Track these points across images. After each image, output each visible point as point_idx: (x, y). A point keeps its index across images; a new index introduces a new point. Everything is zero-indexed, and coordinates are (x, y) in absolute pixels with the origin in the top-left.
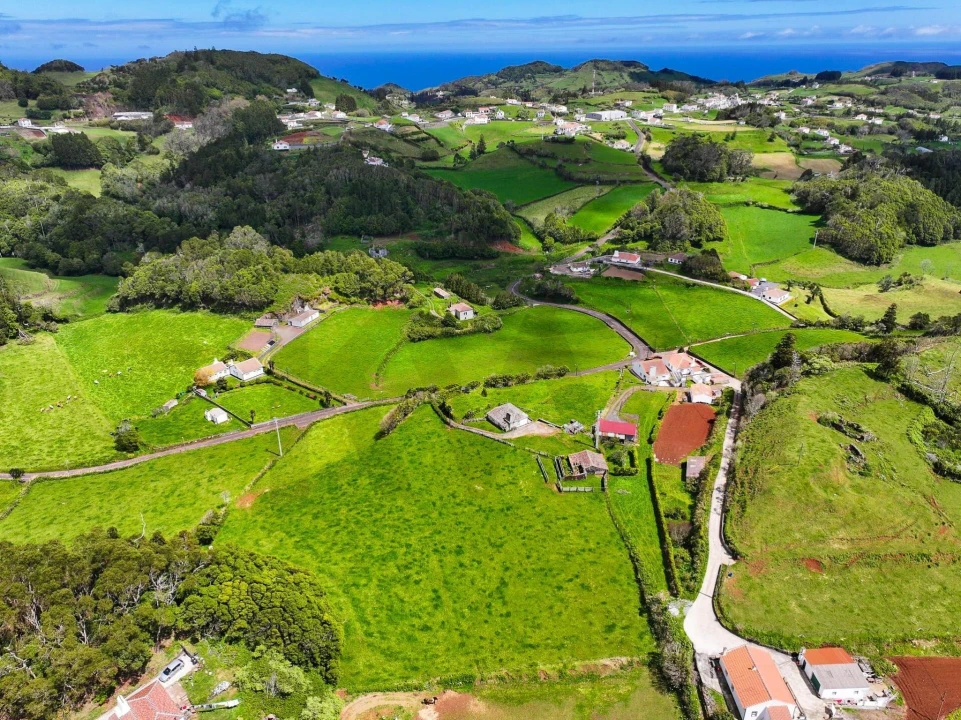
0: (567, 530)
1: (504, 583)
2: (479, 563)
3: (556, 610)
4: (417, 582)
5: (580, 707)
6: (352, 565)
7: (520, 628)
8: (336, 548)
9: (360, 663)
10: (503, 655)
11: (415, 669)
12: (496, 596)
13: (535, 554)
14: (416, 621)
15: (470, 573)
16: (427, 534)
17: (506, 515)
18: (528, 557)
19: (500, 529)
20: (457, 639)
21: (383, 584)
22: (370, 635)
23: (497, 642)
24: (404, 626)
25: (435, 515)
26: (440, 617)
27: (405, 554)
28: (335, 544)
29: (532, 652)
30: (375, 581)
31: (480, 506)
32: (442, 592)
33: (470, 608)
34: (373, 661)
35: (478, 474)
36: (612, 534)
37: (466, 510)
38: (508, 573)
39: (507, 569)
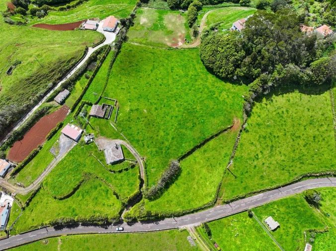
0: (124, 84)
1: (152, 71)
2: (156, 79)
3: (141, 60)
4: (177, 75)
5: (147, 40)
6: (196, 83)
7: (152, 58)
8: (201, 90)
9: (195, 54)
10: (159, 52)
11: (181, 53)
12: (155, 67)
13: (138, 77)
14: (179, 64)
15: (160, 76)
16: (170, 92)
17: (140, 95)
18: (141, 77)
19: (145, 90)
20: (169, 58)
21: (187, 76)
22: (192, 61)
23: (159, 56)
24: (183, 63)
25: (165, 101)
26: (173, 64)
27: (178, 86)
28: (202, 92)
29: (153, 52)
30: (189, 77)
31: (148, 102)
32: (170, 71)
33: (164, 65)
34: (192, 55)
35: (143, 119)
36: (111, 78)
37: (154, 101)
38: (149, 73)
39: (149, 75)
